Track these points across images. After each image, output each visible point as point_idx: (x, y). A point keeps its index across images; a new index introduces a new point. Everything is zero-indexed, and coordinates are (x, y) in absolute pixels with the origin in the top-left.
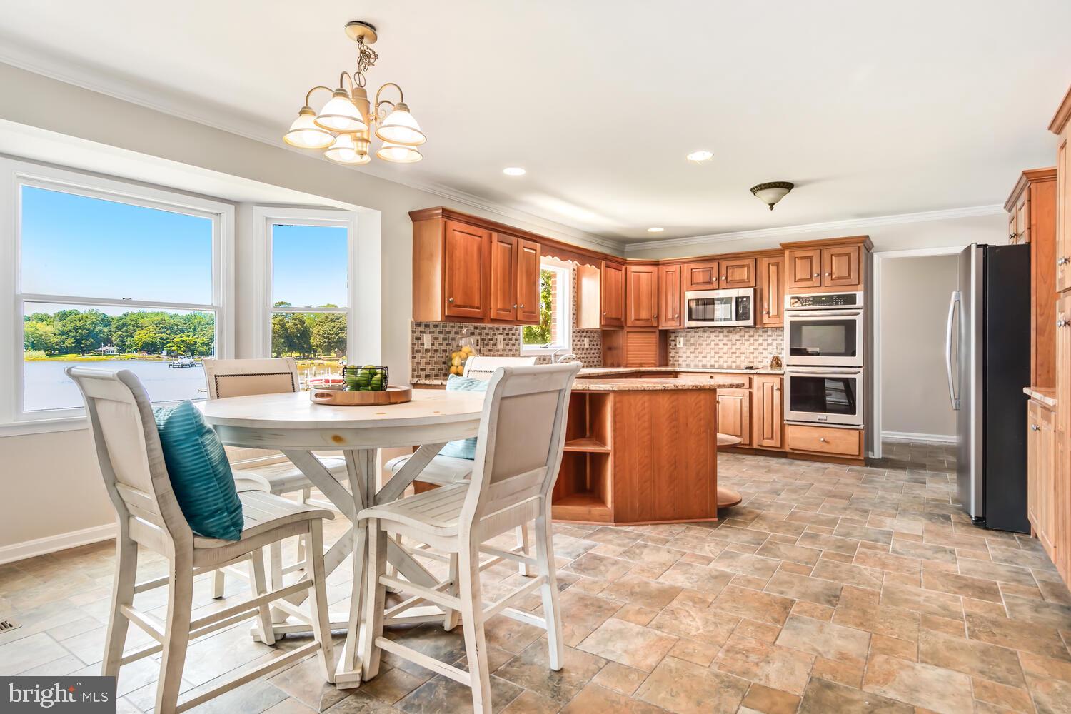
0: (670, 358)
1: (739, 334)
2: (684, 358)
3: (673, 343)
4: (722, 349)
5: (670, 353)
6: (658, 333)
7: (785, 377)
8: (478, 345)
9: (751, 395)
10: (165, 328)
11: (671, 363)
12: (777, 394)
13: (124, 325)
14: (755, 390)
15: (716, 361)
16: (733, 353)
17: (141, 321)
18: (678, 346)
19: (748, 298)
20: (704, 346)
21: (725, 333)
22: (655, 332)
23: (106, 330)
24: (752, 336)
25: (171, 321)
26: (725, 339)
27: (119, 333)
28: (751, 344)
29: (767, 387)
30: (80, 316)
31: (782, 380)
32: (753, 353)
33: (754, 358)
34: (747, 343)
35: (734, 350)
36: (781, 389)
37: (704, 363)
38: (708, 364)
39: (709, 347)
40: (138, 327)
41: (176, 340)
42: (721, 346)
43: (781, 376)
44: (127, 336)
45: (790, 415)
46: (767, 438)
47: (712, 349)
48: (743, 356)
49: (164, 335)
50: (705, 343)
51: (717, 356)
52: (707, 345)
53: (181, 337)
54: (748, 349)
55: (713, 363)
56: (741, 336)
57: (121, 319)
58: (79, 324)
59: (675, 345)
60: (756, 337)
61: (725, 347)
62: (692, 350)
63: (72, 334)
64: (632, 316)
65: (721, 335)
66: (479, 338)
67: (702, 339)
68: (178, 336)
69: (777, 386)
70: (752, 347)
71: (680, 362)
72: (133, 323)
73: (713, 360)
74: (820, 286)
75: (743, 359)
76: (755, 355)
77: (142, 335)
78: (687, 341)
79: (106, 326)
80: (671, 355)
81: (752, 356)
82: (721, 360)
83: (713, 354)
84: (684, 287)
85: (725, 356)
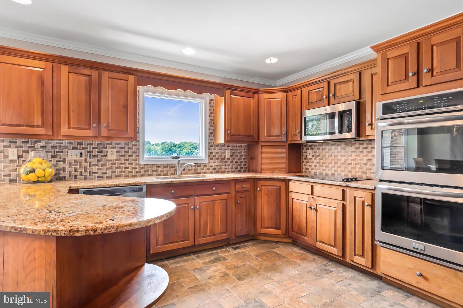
0: (304, 167)
1: (353, 147)
2: (313, 167)
3: (305, 154)
4: (340, 160)
5: (303, 162)
6: (287, 146)
7: (375, 192)
8: (81, 157)
9: (344, 206)
10: (192, 147)
11: (304, 170)
12: (368, 210)
13: (180, 147)
14: (347, 203)
15: (335, 171)
16: (349, 164)
17: (185, 145)
18: (308, 157)
19: (350, 111)
20: (327, 157)
21: (343, 146)
22: (285, 146)
23: (175, 148)
24: (366, 148)
25: (195, 145)
26: (343, 151)
27: (179, 149)
28: (364, 156)
29: (359, 201)
30: (167, 144)
31: (373, 195)
32: (366, 164)
33: (367, 169)
34: (361, 155)
35: (349, 161)
36: (372, 206)
37: (327, 171)
38: (330, 173)
39: (330, 158)
40: (184, 147)
41: (196, 152)
42: (339, 157)
43: (373, 192)
44: (181, 151)
45: (381, 235)
46: (359, 255)
47: (332, 160)
48: (358, 167)
49: (192, 150)
50: (327, 155)
51: (336, 166)
52: (329, 156)
53: (197, 151)
54: (362, 160)
55: (333, 172)
56: (356, 148)
57: (179, 144)
58: (167, 146)
59: (307, 156)
60: (369, 149)
61: (343, 159)
62: (318, 161)
63: (165, 150)
64: (264, 133)
65: (339, 147)
66: (83, 151)
67: (325, 151)
68: (196, 151)
69: (368, 201)
70: (365, 159)
71: (310, 170)
72: (183, 146)
73: (333, 169)
74: (418, 86)
75: (357, 169)
76: (368, 166)
77: (185, 150)
78: (315, 152)
79: (175, 147)
80: (304, 164)
81: (365, 167)
82: (339, 169)
83: (333, 164)
84: (304, 107)
85: (343, 166)
